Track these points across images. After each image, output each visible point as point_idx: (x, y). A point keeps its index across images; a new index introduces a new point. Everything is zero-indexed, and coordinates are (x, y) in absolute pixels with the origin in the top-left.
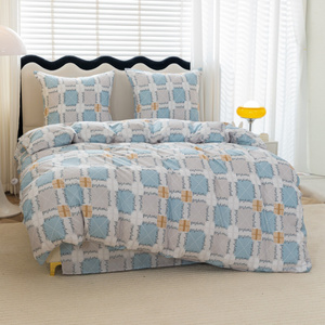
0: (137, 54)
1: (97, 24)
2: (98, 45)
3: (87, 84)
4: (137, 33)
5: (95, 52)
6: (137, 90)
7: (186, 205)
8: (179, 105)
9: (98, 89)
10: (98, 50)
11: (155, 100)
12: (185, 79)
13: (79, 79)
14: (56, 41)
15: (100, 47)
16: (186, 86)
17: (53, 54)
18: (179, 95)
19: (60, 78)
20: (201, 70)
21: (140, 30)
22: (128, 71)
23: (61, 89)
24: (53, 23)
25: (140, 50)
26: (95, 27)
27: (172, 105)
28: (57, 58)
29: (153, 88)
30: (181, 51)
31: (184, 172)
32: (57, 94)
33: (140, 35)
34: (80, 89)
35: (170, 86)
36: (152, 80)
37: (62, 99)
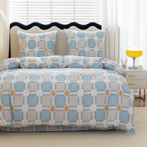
0: (73, 21)
1: (51, 5)
2: (51, 16)
3: (41, 37)
4: (73, 9)
5: (50, 20)
6: (69, 41)
7: (67, 98)
8: (91, 49)
9: (47, 40)
10: (52, 19)
11: (77, 46)
12: (96, 35)
13: (37, 35)
14: (29, 15)
15: (53, 18)
16: (96, 39)
17: (28, 22)
18: (91, 43)
19: (28, 34)
20: (107, 29)
21: (74, 8)
22: (65, 30)
23: (28, 40)
24: (28, 5)
25: (74, 19)
26: (50, 7)
27: (87, 49)
28: (30, 23)
29: (77, 39)
30: (98, 19)
31: (67, 82)
32: (25, 43)
33: (74, 11)
34: (37, 40)
35: (86, 39)
36: (77, 35)
37: (27, 45)
